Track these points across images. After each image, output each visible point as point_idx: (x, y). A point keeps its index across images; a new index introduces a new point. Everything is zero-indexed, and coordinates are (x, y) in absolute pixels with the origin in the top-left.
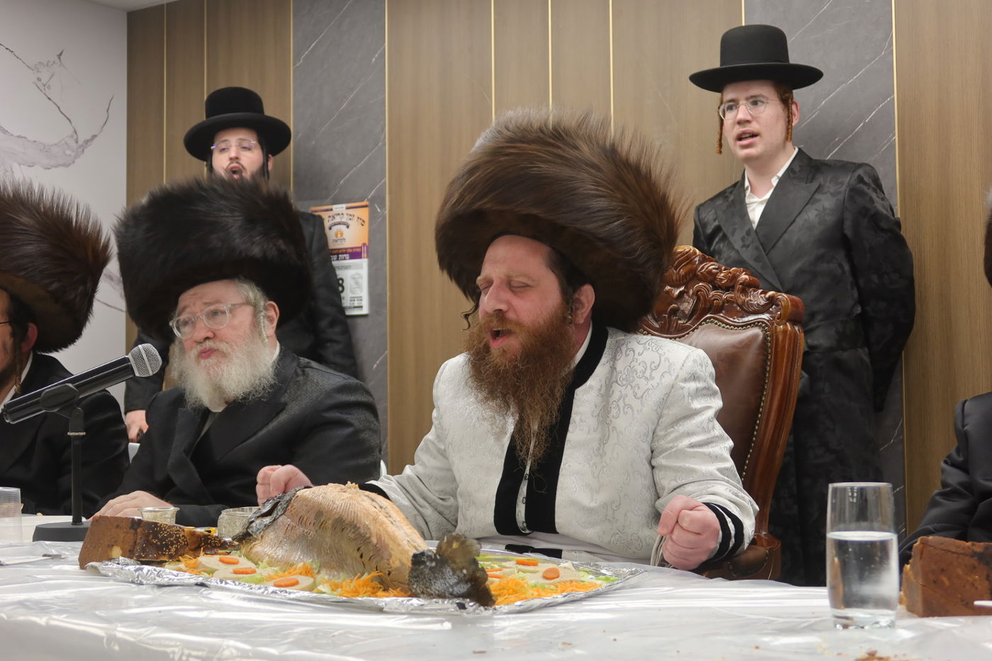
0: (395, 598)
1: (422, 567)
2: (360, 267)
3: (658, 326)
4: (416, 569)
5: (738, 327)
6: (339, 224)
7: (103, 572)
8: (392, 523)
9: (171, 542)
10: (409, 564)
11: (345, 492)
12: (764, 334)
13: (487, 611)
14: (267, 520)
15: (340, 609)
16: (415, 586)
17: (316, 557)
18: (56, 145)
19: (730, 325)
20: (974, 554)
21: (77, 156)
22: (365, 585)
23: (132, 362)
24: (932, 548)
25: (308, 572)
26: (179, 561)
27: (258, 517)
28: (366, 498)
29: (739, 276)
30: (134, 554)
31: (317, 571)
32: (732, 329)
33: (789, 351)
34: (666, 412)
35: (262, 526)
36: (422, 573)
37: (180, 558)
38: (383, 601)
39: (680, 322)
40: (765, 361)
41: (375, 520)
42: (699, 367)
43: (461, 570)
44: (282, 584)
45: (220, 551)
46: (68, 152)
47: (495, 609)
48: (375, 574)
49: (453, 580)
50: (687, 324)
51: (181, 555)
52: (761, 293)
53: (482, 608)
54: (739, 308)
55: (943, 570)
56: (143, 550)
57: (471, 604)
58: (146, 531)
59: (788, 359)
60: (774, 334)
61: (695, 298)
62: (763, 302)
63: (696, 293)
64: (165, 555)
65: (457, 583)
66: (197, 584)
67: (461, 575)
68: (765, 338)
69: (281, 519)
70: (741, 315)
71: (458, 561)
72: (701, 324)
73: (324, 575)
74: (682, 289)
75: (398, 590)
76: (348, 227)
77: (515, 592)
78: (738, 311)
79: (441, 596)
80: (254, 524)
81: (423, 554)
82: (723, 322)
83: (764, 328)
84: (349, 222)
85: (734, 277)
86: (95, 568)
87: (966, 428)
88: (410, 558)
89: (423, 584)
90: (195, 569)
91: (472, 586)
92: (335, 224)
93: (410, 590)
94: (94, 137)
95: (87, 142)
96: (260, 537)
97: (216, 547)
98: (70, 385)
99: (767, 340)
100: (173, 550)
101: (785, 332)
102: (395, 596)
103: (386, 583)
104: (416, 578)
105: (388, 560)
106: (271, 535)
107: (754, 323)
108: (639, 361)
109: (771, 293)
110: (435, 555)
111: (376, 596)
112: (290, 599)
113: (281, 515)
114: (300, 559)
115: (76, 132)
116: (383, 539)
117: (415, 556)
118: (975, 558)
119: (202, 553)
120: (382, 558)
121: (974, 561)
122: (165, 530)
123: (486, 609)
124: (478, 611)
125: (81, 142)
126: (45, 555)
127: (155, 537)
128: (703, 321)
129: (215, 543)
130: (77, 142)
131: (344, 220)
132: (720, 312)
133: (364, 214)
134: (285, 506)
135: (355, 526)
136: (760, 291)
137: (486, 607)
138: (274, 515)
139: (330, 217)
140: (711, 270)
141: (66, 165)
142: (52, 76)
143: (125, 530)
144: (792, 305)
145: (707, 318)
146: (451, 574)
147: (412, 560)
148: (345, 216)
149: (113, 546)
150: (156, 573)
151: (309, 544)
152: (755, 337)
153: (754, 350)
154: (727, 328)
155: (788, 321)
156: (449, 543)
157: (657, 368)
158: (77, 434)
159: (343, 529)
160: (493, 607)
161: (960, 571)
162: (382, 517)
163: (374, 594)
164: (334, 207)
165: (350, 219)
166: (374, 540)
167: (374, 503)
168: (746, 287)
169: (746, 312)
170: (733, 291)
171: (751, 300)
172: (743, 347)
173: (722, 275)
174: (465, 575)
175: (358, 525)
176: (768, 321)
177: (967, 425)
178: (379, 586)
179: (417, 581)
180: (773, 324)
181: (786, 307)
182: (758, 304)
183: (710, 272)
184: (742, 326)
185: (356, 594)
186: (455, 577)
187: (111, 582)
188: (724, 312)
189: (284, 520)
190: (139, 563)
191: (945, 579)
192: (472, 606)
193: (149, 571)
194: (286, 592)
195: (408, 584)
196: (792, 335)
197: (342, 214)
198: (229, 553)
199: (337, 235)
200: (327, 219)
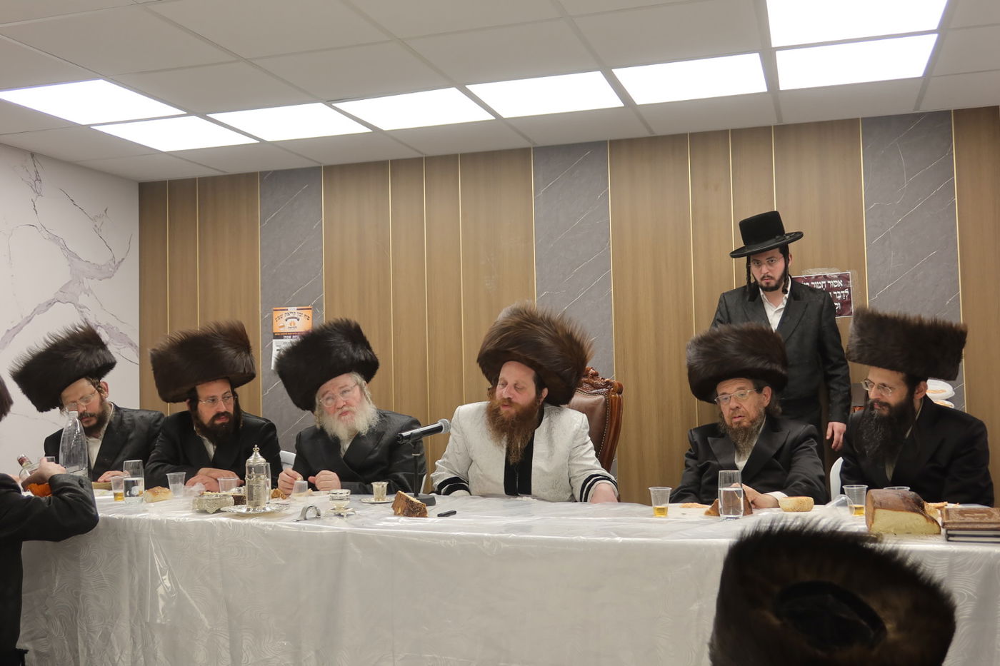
5: (591, 394)
6: (292, 318)
12: (605, 398)
18: (105, 265)
19: (587, 393)
21: (114, 272)
32: (589, 396)
40: (606, 410)
46: (110, 269)
54: (591, 386)
60: (610, 398)
68: (605, 400)
70: (592, 389)
76: (298, 320)
82: (583, 392)
83: (604, 395)
92: (290, 318)
94: (123, 259)
95: (119, 263)
99: (607, 401)
101: (615, 397)
107: (599, 393)
109: (607, 379)
115: (114, 256)
125: (116, 262)
130: (114, 263)
131: (296, 316)
133: (309, 313)
136: (601, 378)
139: (286, 314)
141: (109, 277)
142: (102, 223)
144: (619, 385)
152: (601, 399)
153: (600, 405)
155: (617, 393)
164: (289, 308)
165: (300, 316)
168: (594, 376)
169: (595, 387)
171: (596, 382)
172: (596, 405)
176: (606, 392)
180: (609, 394)
181: (615, 386)
182: (601, 384)
184: (594, 394)
196: (619, 399)
197: (295, 313)
199: (291, 324)
200: (284, 315)
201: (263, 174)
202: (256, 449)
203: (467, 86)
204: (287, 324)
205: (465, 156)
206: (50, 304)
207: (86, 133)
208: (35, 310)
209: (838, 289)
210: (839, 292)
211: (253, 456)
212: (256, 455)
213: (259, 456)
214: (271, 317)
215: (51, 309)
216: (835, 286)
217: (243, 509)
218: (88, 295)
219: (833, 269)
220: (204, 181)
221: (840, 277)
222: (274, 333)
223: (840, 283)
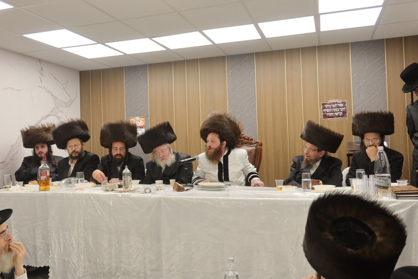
2: (143, 130)
18: (67, 102)
40: (256, 153)
46: (69, 104)
50: (241, 146)
63: (242, 140)
78: (250, 144)
82: (248, 146)
84: (140, 121)
99: (256, 149)
101: (259, 148)
109: (256, 141)
125: (72, 101)
133: (144, 119)
140: (244, 137)
142: (66, 86)
145: (244, 145)
164: (136, 117)
170: (249, 140)
171: (252, 142)
172: (252, 150)
180: (257, 146)
181: (259, 143)
184: (252, 146)
197: (138, 119)
199: (137, 123)
200: (134, 120)
201: (126, 67)
202: (126, 167)
203: (203, 31)
205: (201, 59)
206: (47, 116)
207: (59, 51)
208: (42, 118)
209: (341, 107)
210: (342, 108)
211: (125, 170)
212: (126, 169)
213: (128, 169)
215: (48, 118)
216: (341, 106)
217: (122, 189)
218: (62, 113)
219: (340, 100)
220: (104, 70)
221: (342, 103)
223: (342, 105)
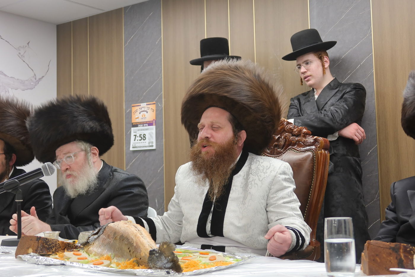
0: (141, 269)
1: (153, 256)
2: (152, 129)
3: (269, 152)
4: (151, 257)
5: (302, 151)
6: (144, 111)
7: (24, 259)
8: (142, 237)
9: (53, 246)
10: (148, 255)
11: (126, 224)
12: (313, 155)
13: (179, 275)
14: (96, 236)
15: (118, 274)
16: (150, 264)
17: (113, 252)
18: (27, 80)
19: (299, 151)
20: (390, 248)
21: (35, 85)
22: (130, 264)
23: (42, 170)
24: (372, 246)
25: (108, 258)
26: (56, 254)
27: (92, 235)
28: (133, 226)
29: (302, 130)
30: (37, 251)
31: (112, 258)
32: (299, 153)
33: (323, 162)
34: (272, 187)
35: (94, 239)
36: (153, 259)
37: (57, 253)
38: (136, 271)
39: (278, 150)
40: (313, 166)
41: (136, 236)
42: (287, 169)
43: (169, 256)
44: (96, 263)
45: (75, 250)
46: (32, 83)
47: (183, 274)
48: (135, 259)
49: (165, 262)
50: (281, 151)
51: (57, 252)
52: (312, 137)
53: (177, 273)
54: (302, 144)
55: (377, 255)
56: (41, 250)
57: (172, 272)
58: (43, 242)
59: (323, 165)
60: (317, 155)
61: (284, 140)
62: (312, 141)
63: (285, 138)
64: (50, 252)
65: (167, 263)
66: (61, 264)
67: (169, 259)
68: (313, 157)
69: (101, 236)
70: (303, 146)
71: (166, 253)
72: (287, 151)
73: (115, 260)
74: (279, 136)
75: (143, 266)
76: (147, 113)
77: (194, 266)
78: (302, 145)
79: (161, 268)
80: (90, 238)
81: (154, 250)
82: (296, 150)
83: (313, 152)
84: (148, 111)
85: (300, 131)
86: (20, 258)
87: (394, 194)
88: (149, 252)
89: (153, 263)
90: (62, 257)
91: (173, 264)
92: (142, 112)
93: (148, 266)
94: (43, 77)
95: (40, 79)
96: (92, 244)
97: (73, 248)
98: (16, 180)
99: (314, 157)
100: (54, 249)
101: (321, 153)
102: (142, 268)
103: (139, 263)
104: (151, 260)
105: (140, 253)
106: (97, 243)
107: (309, 150)
108: (261, 166)
109: (316, 137)
110: (158, 251)
111: (134, 269)
112: (98, 270)
113: (102, 234)
114: (107, 253)
115: (35, 75)
116: (138, 244)
117: (151, 251)
118: (391, 250)
119: (66, 251)
120: (138, 252)
121: (391, 251)
122: (51, 241)
123: (179, 274)
124: (175, 275)
126: (2, 252)
127: (46, 244)
128: (288, 149)
129: (72, 246)
130: (36, 79)
131: (146, 110)
132: (295, 146)
133: (154, 107)
134: (103, 230)
135: (128, 238)
136: (311, 136)
137: (179, 273)
138: (99, 234)
139: (140, 108)
140: (291, 128)
141: (31, 89)
142: (25, 52)
143: (34, 241)
144: (324, 142)
145: (289, 148)
146: (164, 258)
147: (149, 253)
148: (146, 108)
149: (29, 248)
150: (45, 259)
151: (111, 246)
152: (309, 156)
153: (308, 161)
154: (298, 152)
155: (323, 149)
156: (163, 245)
157: (268, 168)
158: (19, 201)
159: (123, 240)
160: (182, 273)
161: (384, 256)
162: (139, 235)
163: (133, 268)
164: (141, 104)
165: (148, 109)
166: (135, 244)
167: (136, 229)
168: (305, 135)
169: (305, 145)
170: (300, 136)
171: (307, 140)
172: (304, 160)
173: (296, 130)
174: (170, 259)
175: (129, 238)
176: (314, 149)
177: (395, 193)
178: (136, 264)
179: (151, 262)
180: (316, 150)
181: (321, 143)
182: (310, 142)
183: (291, 129)
184: (304, 151)
185: (126, 268)
186: (166, 260)
187: (26, 264)
188: (296, 145)
189: (103, 236)
190: (40, 255)
191: (378, 259)
192: (172, 273)
193: (42, 259)
194: (97, 267)
195: (148, 264)
196: (325, 155)
197: (145, 107)
198: (79, 251)
199: (142, 116)
200: (138, 109)
201: (126, 8)
204: (140, 116)
214: (131, 112)
220: (92, 18)
222: (132, 123)
